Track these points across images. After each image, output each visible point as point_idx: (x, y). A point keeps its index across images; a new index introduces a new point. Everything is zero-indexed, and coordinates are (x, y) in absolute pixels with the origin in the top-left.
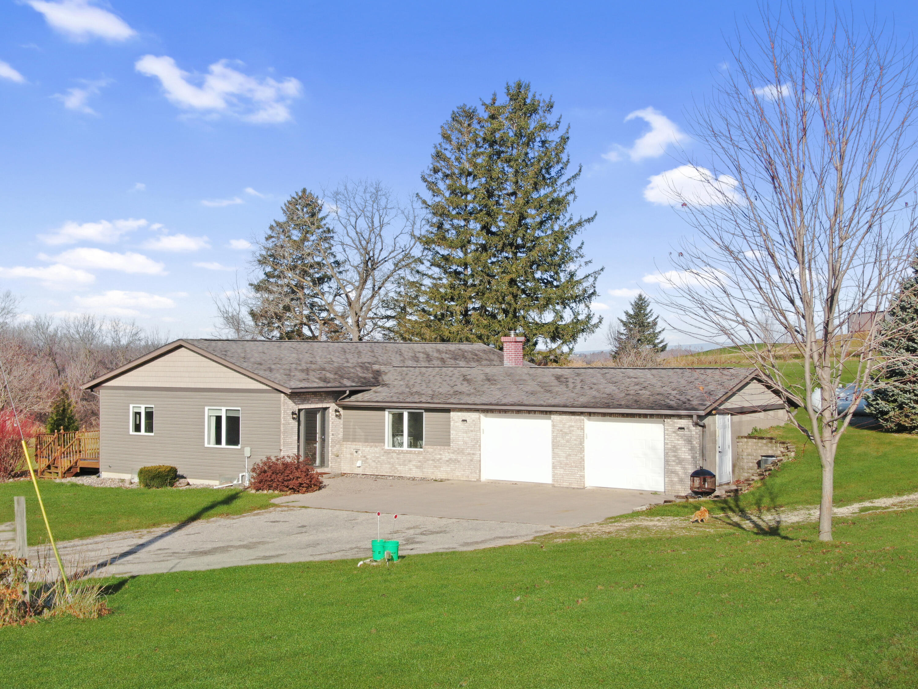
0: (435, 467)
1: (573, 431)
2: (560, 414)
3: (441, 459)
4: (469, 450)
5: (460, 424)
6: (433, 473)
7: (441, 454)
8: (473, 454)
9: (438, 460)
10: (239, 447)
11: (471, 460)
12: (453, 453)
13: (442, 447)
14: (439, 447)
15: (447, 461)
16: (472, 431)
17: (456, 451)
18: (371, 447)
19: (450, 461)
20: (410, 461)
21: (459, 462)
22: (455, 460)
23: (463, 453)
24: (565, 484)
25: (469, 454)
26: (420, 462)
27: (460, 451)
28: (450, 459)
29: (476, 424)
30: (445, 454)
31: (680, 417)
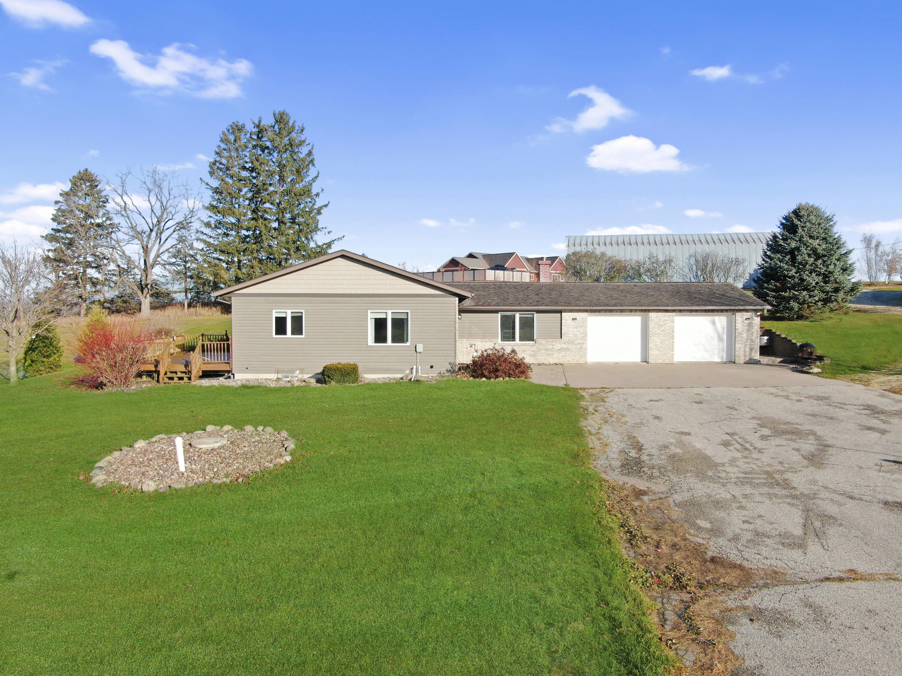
0: (548, 354)
1: (667, 323)
2: (657, 312)
3: (553, 348)
4: (578, 341)
5: (570, 322)
6: (545, 359)
7: (553, 345)
8: (583, 344)
9: (551, 350)
10: (408, 344)
11: (581, 348)
12: (564, 343)
13: (555, 340)
14: (551, 340)
15: (559, 350)
16: (581, 326)
17: (566, 342)
18: (487, 342)
19: (561, 350)
20: (524, 351)
21: (569, 350)
22: (566, 348)
23: (574, 344)
24: (660, 361)
25: (579, 344)
26: (533, 351)
27: (571, 342)
28: (562, 348)
29: (585, 321)
30: (558, 345)
31: (747, 311)
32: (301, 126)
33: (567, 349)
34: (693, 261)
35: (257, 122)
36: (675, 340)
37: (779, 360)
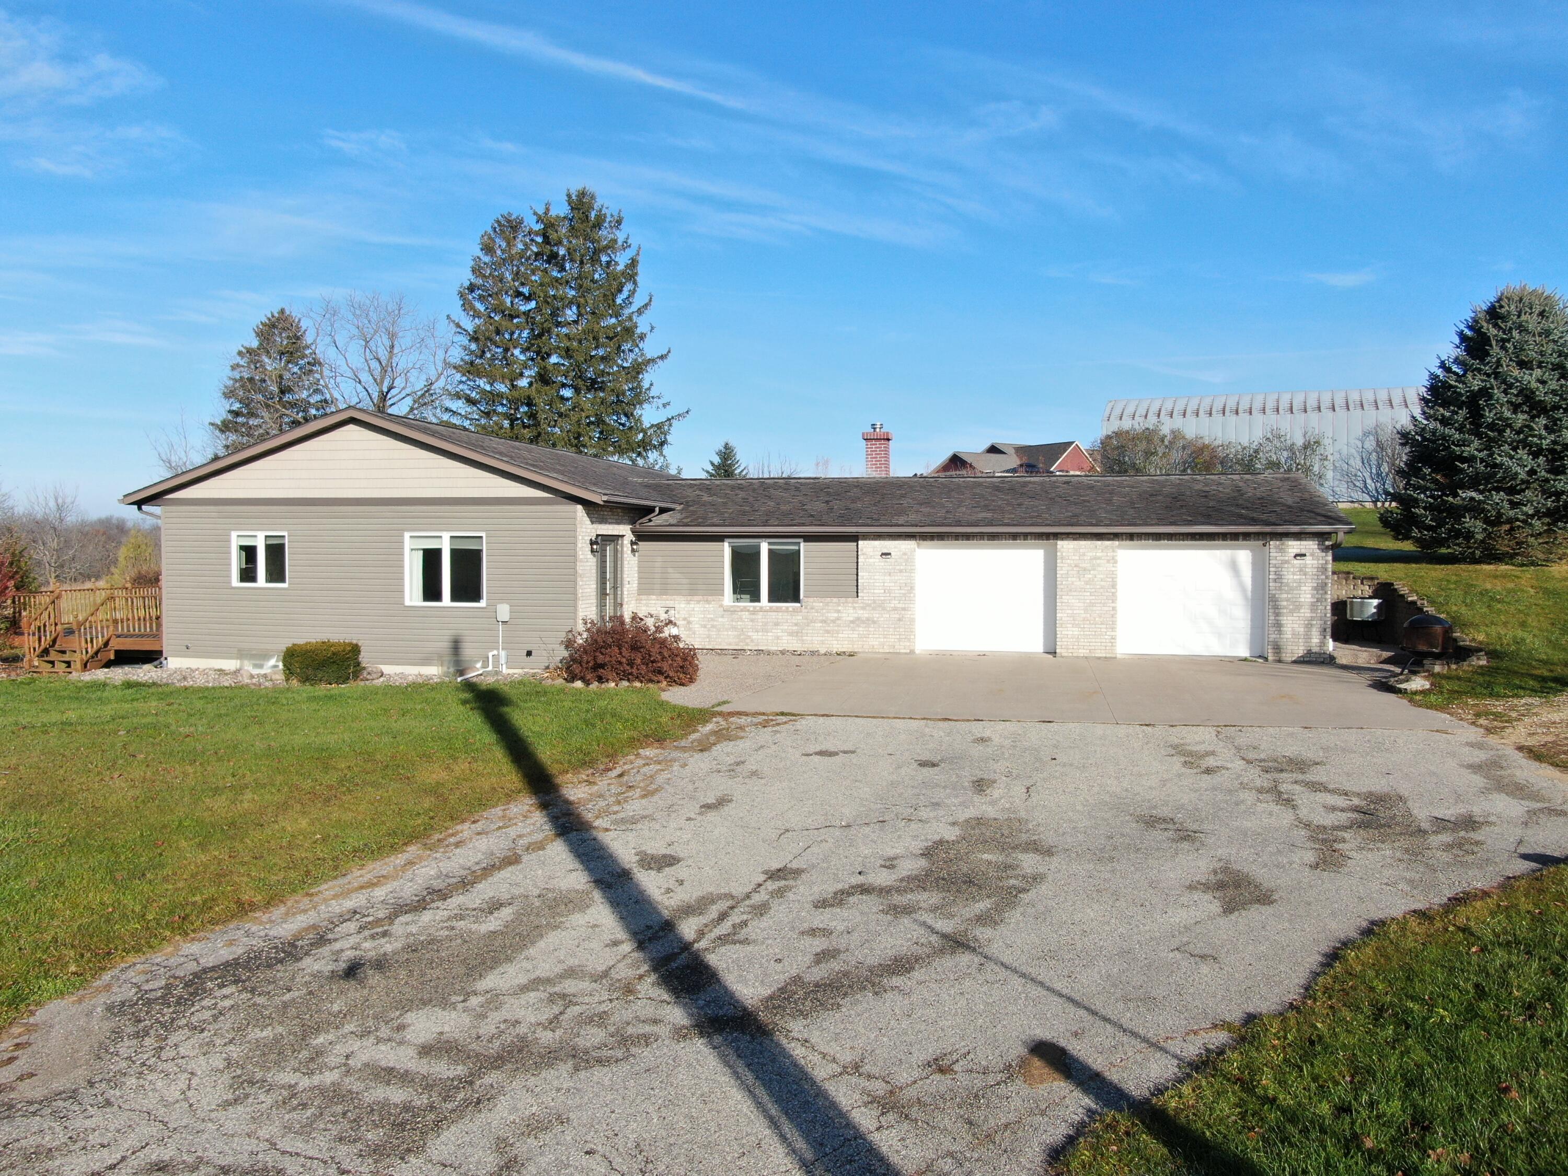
0: (828, 632)
1: (1099, 565)
2: (1075, 539)
3: (838, 619)
4: (895, 603)
5: (878, 561)
6: (823, 642)
7: (839, 611)
8: (904, 609)
9: (833, 621)
10: (483, 603)
11: (900, 620)
12: (863, 608)
13: (843, 600)
14: (835, 600)
15: (852, 622)
16: (901, 571)
17: (869, 605)
18: (698, 602)
19: (857, 622)
20: (777, 624)
21: (874, 622)
22: (868, 619)
23: (884, 609)
24: (1082, 652)
25: (895, 609)
26: (796, 625)
27: (879, 606)
28: (858, 619)
29: (909, 559)
30: (848, 611)
31: (1298, 536)
32: (616, 214)
33: (869, 622)
34: (1370, 444)
35: (541, 211)
36: (1119, 604)
37: (1386, 654)
